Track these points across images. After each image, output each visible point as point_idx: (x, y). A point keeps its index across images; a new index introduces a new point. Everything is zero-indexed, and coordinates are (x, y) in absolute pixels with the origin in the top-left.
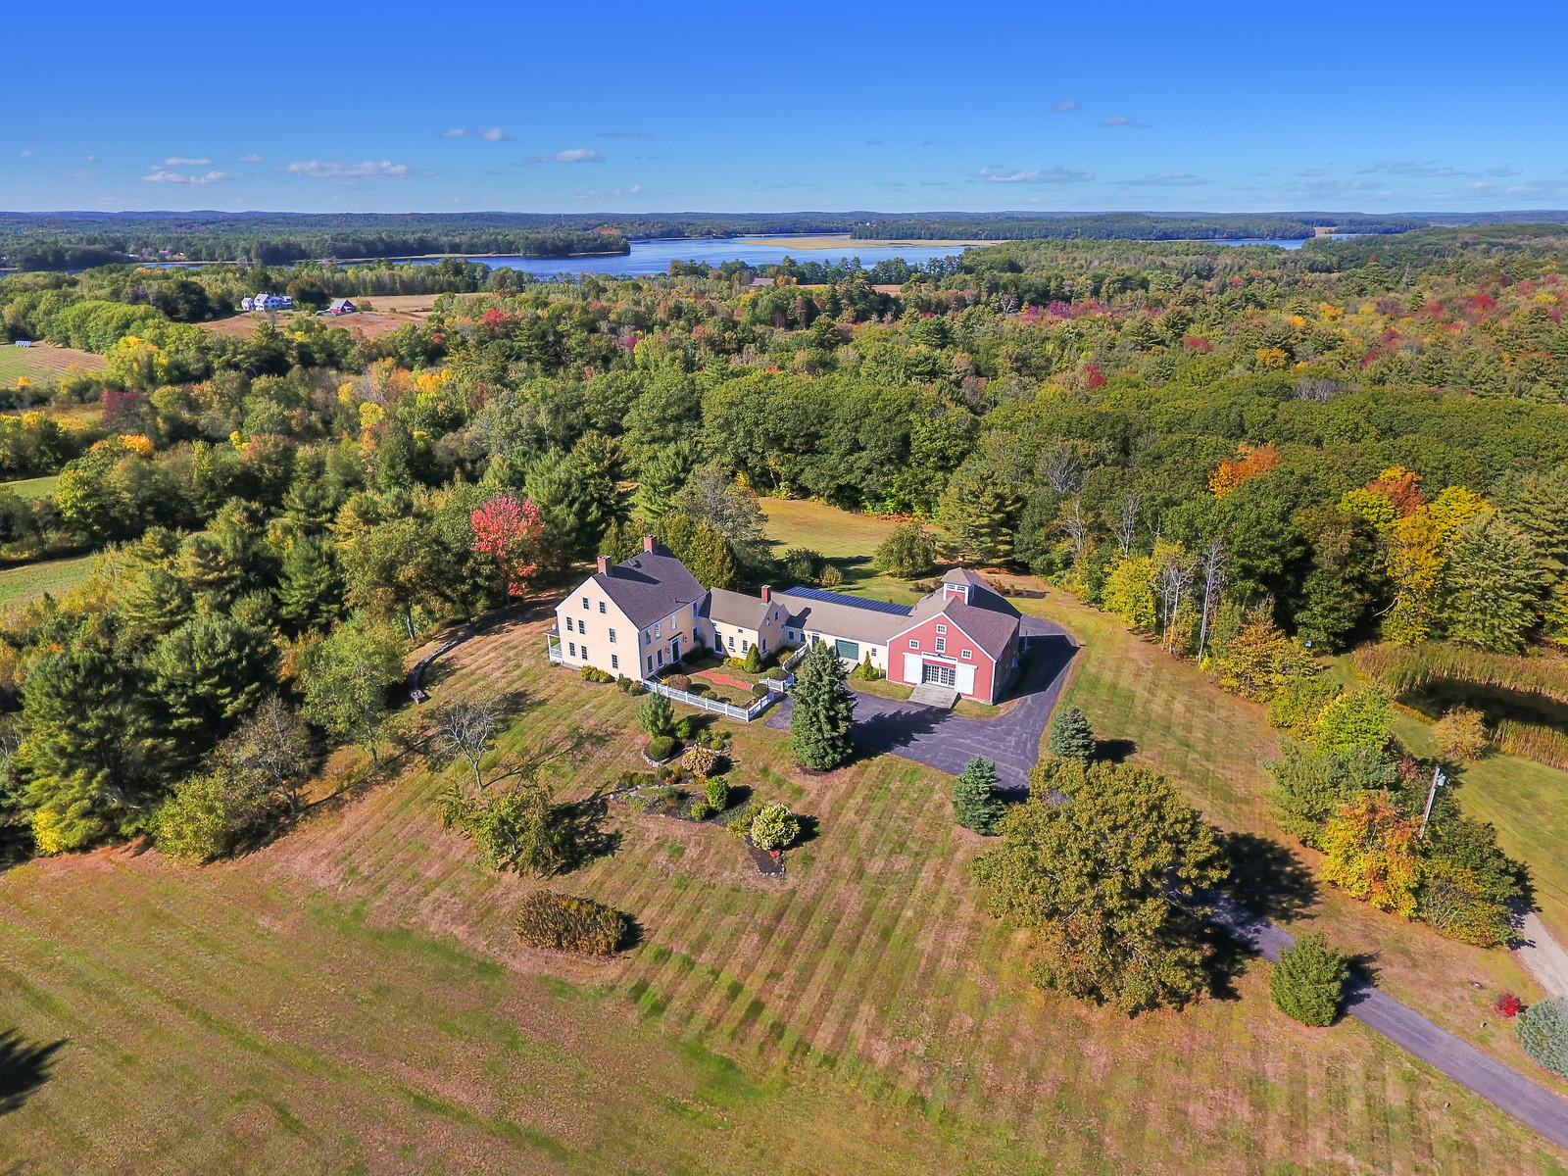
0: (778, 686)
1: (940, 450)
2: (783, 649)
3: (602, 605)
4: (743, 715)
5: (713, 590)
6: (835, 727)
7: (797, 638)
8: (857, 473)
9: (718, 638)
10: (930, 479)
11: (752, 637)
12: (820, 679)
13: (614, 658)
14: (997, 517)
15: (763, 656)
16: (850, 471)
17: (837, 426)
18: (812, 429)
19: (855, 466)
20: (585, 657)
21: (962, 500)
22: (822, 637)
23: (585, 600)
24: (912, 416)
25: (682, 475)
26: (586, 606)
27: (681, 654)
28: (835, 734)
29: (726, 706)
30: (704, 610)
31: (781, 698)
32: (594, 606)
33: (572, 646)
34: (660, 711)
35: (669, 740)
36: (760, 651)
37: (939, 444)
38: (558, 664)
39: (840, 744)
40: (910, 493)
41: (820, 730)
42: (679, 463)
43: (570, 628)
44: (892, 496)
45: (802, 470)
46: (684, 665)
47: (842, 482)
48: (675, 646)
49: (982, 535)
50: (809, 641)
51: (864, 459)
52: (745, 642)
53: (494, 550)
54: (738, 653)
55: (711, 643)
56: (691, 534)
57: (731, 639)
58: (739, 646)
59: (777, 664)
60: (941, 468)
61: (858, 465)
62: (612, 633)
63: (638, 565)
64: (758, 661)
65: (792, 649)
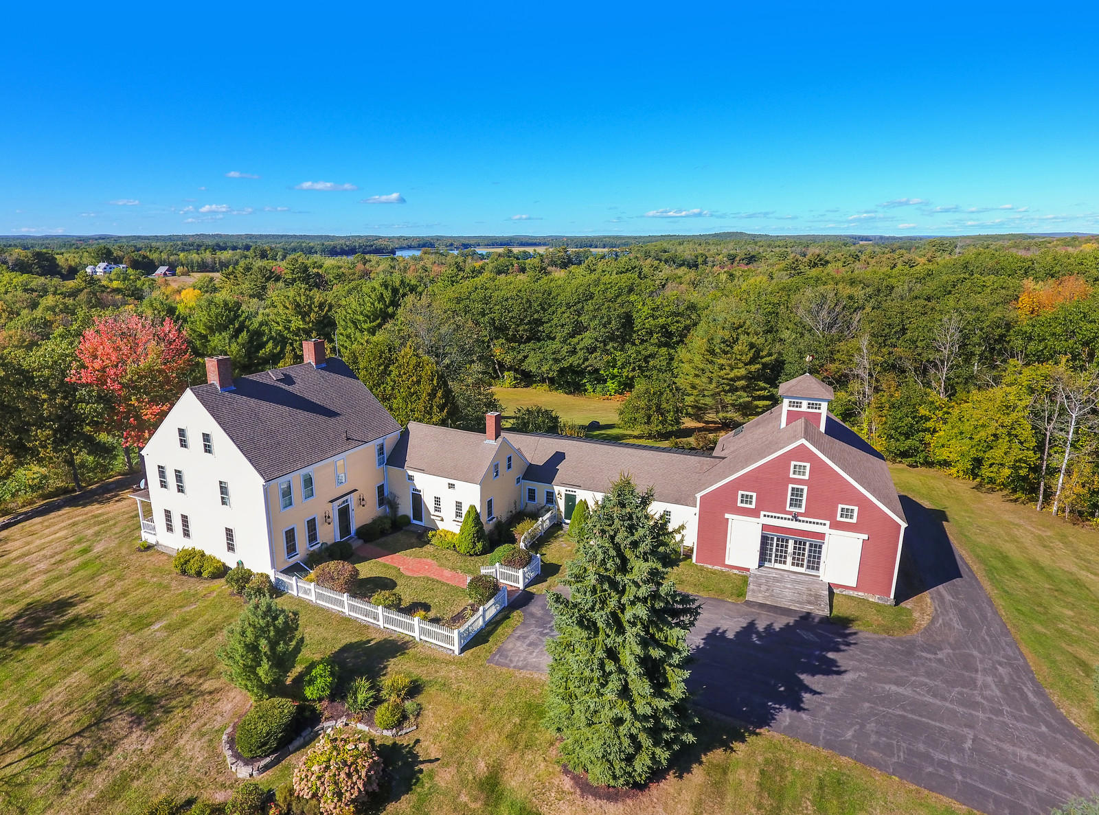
0: (516, 579)
1: (663, 327)
2: (518, 516)
3: (206, 437)
4: (450, 641)
5: (413, 426)
6: (659, 685)
7: (541, 498)
8: (581, 354)
9: (417, 499)
10: (652, 356)
11: (470, 495)
12: (624, 567)
13: (229, 533)
14: (753, 368)
15: (488, 527)
16: (573, 352)
17: (559, 311)
18: (536, 316)
19: (578, 347)
20: (186, 533)
21: (712, 352)
22: (581, 495)
23: (182, 432)
24: (632, 298)
25: (390, 310)
26: (183, 444)
27: (354, 527)
28: (662, 704)
29: (416, 621)
30: (396, 456)
31: (522, 600)
32: (195, 441)
33: (168, 514)
34: (263, 643)
35: (286, 707)
36: (484, 519)
37: (661, 321)
38: (149, 547)
39: (670, 723)
40: (634, 370)
41: (625, 692)
42: (387, 295)
43: (164, 485)
44: (614, 377)
45: (526, 357)
46: (357, 544)
47: (565, 364)
48: (344, 513)
49: (737, 389)
50: (561, 504)
51: (587, 339)
52: (459, 505)
53: (102, 381)
54: (449, 524)
55: (406, 509)
56: (391, 362)
57: (437, 500)
58: (448, 511)
59: (513, 540)
60: (666, 345)
61: (581, 345)
62: (223, 489)
63: (288, 380)
64: (480, 534)
65: (535, 516)
